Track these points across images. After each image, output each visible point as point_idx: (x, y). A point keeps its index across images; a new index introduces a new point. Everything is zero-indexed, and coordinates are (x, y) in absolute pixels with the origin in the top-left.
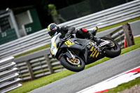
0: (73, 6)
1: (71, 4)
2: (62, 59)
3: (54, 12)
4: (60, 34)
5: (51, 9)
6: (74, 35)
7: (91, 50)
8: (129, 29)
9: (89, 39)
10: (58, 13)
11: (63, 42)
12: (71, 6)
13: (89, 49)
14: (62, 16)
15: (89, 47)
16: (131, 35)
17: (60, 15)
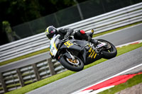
0: (29, 23)
1: (26, 21)
2: (62, 59)
3: (9, 29)
4: (59, 35)
5: (5, 26)
6: (73, 37)
7: (90, 51)
9: (87, 40)
10: (13, 30)
11: (63, 43)
12: (26, 23)
13: (87, 50)
14: (17, 33)
15: (87, 48)
17: (14, 32)
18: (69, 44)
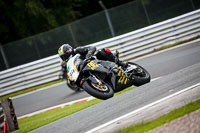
7: (119, 75)
8: (11, 107)
11: (86, 64)
13: (116, 73)
15: (116, 70)
16: (13, 115)
18: (93, 65)
